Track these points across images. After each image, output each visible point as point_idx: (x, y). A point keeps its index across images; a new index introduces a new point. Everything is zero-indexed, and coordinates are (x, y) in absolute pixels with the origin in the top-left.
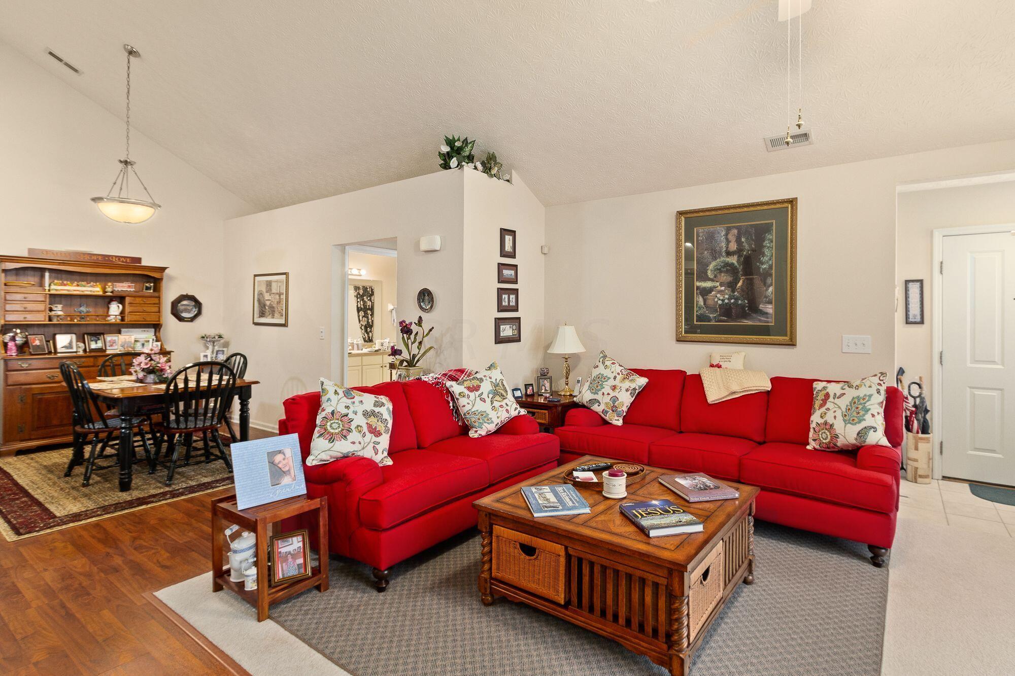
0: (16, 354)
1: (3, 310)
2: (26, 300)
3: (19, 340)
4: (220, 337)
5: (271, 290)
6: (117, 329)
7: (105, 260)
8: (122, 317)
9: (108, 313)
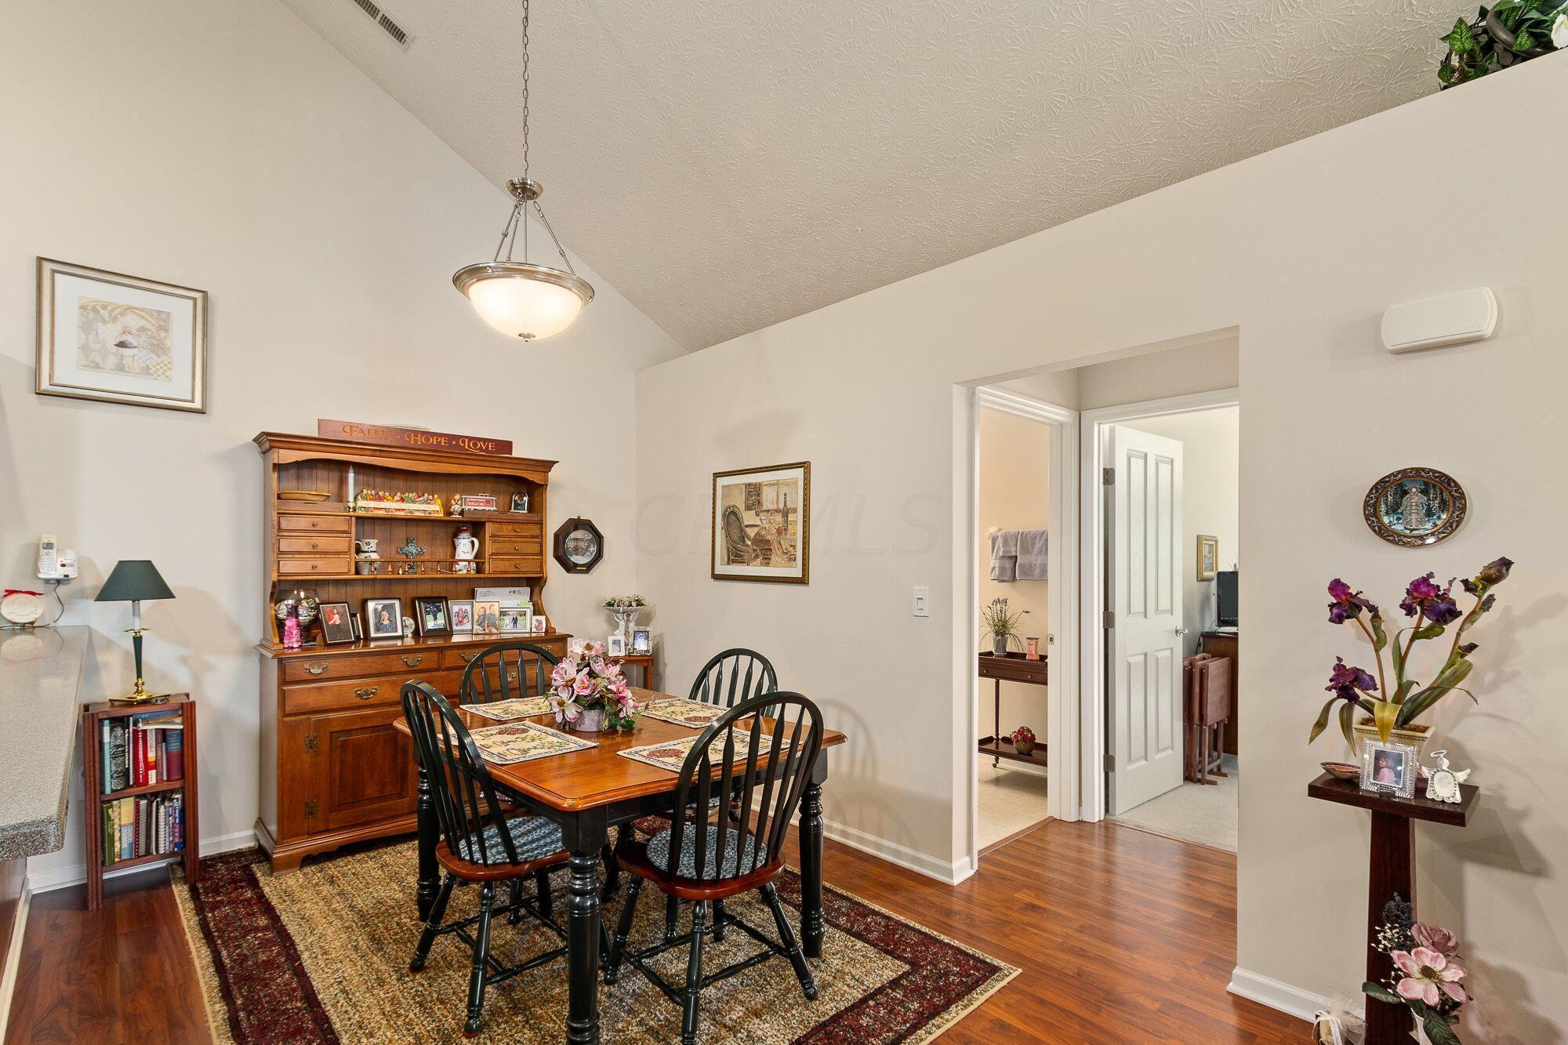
0: (300, 644)
1: (276, 550)
2: (314, 530)
3: (305, 615)
4: (639, 603)
5: (759, 503)
6: (468, 589)
7: (451, 446)
8: (477, 563)
9: (453, 556)
